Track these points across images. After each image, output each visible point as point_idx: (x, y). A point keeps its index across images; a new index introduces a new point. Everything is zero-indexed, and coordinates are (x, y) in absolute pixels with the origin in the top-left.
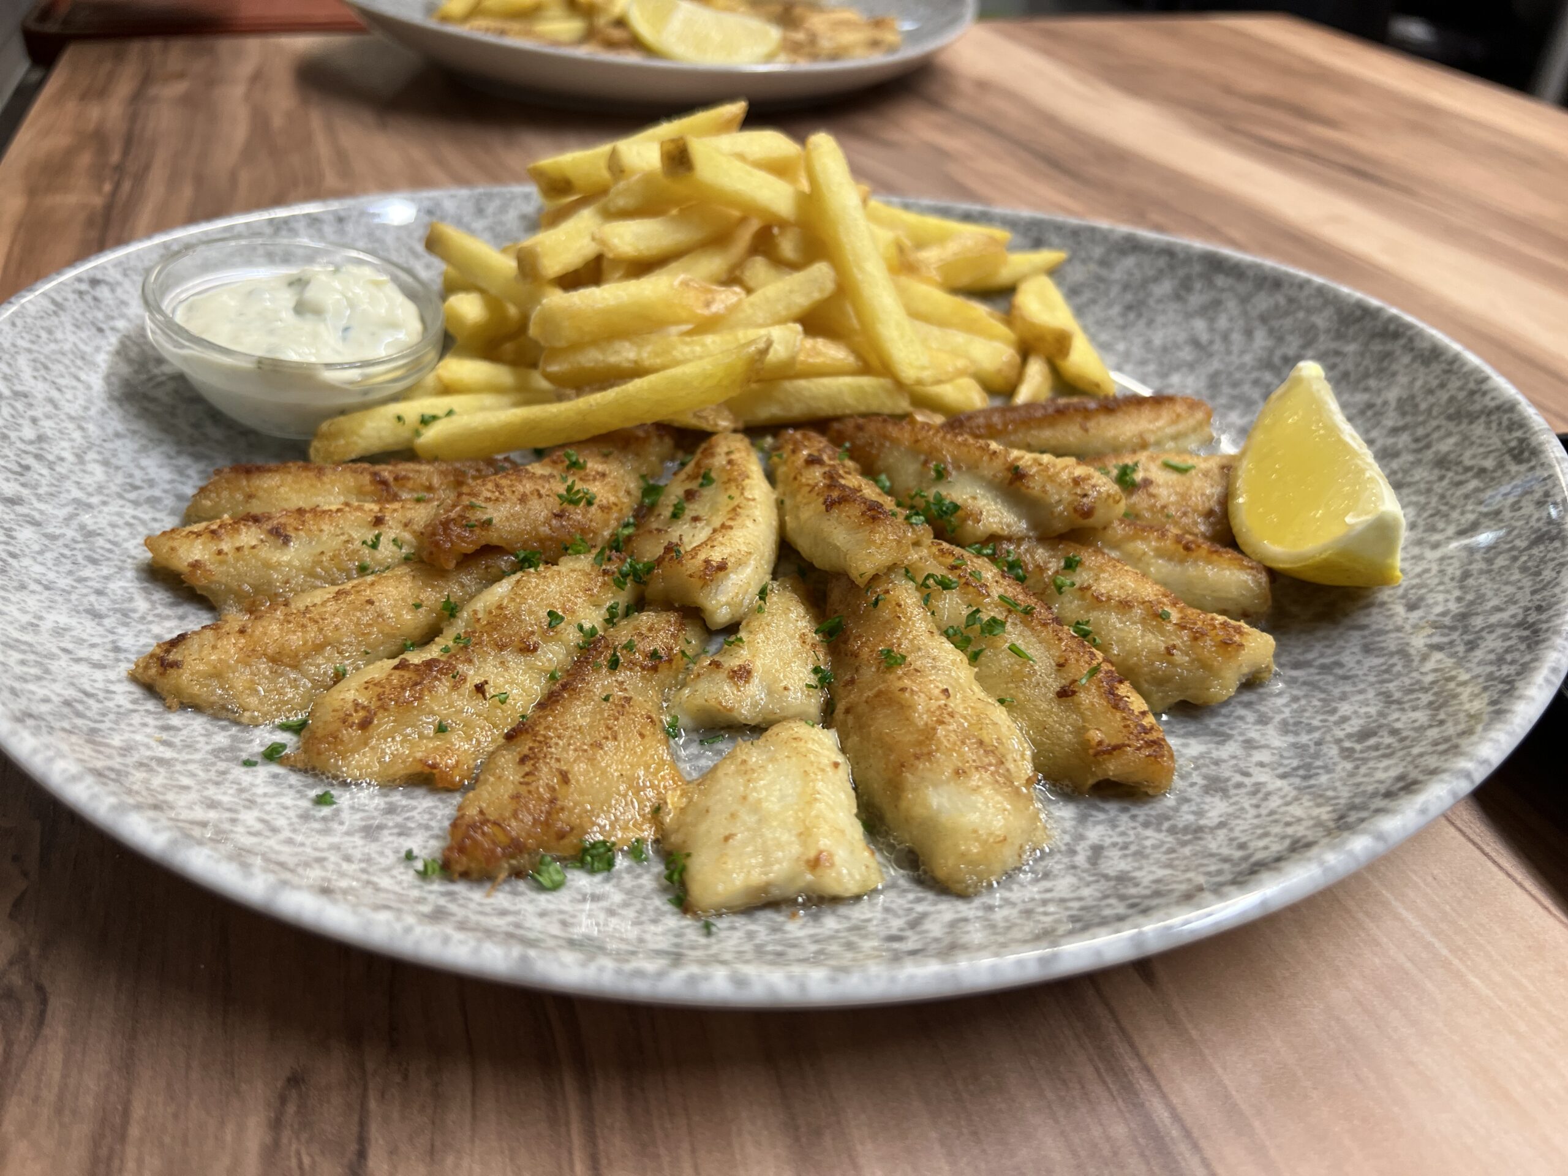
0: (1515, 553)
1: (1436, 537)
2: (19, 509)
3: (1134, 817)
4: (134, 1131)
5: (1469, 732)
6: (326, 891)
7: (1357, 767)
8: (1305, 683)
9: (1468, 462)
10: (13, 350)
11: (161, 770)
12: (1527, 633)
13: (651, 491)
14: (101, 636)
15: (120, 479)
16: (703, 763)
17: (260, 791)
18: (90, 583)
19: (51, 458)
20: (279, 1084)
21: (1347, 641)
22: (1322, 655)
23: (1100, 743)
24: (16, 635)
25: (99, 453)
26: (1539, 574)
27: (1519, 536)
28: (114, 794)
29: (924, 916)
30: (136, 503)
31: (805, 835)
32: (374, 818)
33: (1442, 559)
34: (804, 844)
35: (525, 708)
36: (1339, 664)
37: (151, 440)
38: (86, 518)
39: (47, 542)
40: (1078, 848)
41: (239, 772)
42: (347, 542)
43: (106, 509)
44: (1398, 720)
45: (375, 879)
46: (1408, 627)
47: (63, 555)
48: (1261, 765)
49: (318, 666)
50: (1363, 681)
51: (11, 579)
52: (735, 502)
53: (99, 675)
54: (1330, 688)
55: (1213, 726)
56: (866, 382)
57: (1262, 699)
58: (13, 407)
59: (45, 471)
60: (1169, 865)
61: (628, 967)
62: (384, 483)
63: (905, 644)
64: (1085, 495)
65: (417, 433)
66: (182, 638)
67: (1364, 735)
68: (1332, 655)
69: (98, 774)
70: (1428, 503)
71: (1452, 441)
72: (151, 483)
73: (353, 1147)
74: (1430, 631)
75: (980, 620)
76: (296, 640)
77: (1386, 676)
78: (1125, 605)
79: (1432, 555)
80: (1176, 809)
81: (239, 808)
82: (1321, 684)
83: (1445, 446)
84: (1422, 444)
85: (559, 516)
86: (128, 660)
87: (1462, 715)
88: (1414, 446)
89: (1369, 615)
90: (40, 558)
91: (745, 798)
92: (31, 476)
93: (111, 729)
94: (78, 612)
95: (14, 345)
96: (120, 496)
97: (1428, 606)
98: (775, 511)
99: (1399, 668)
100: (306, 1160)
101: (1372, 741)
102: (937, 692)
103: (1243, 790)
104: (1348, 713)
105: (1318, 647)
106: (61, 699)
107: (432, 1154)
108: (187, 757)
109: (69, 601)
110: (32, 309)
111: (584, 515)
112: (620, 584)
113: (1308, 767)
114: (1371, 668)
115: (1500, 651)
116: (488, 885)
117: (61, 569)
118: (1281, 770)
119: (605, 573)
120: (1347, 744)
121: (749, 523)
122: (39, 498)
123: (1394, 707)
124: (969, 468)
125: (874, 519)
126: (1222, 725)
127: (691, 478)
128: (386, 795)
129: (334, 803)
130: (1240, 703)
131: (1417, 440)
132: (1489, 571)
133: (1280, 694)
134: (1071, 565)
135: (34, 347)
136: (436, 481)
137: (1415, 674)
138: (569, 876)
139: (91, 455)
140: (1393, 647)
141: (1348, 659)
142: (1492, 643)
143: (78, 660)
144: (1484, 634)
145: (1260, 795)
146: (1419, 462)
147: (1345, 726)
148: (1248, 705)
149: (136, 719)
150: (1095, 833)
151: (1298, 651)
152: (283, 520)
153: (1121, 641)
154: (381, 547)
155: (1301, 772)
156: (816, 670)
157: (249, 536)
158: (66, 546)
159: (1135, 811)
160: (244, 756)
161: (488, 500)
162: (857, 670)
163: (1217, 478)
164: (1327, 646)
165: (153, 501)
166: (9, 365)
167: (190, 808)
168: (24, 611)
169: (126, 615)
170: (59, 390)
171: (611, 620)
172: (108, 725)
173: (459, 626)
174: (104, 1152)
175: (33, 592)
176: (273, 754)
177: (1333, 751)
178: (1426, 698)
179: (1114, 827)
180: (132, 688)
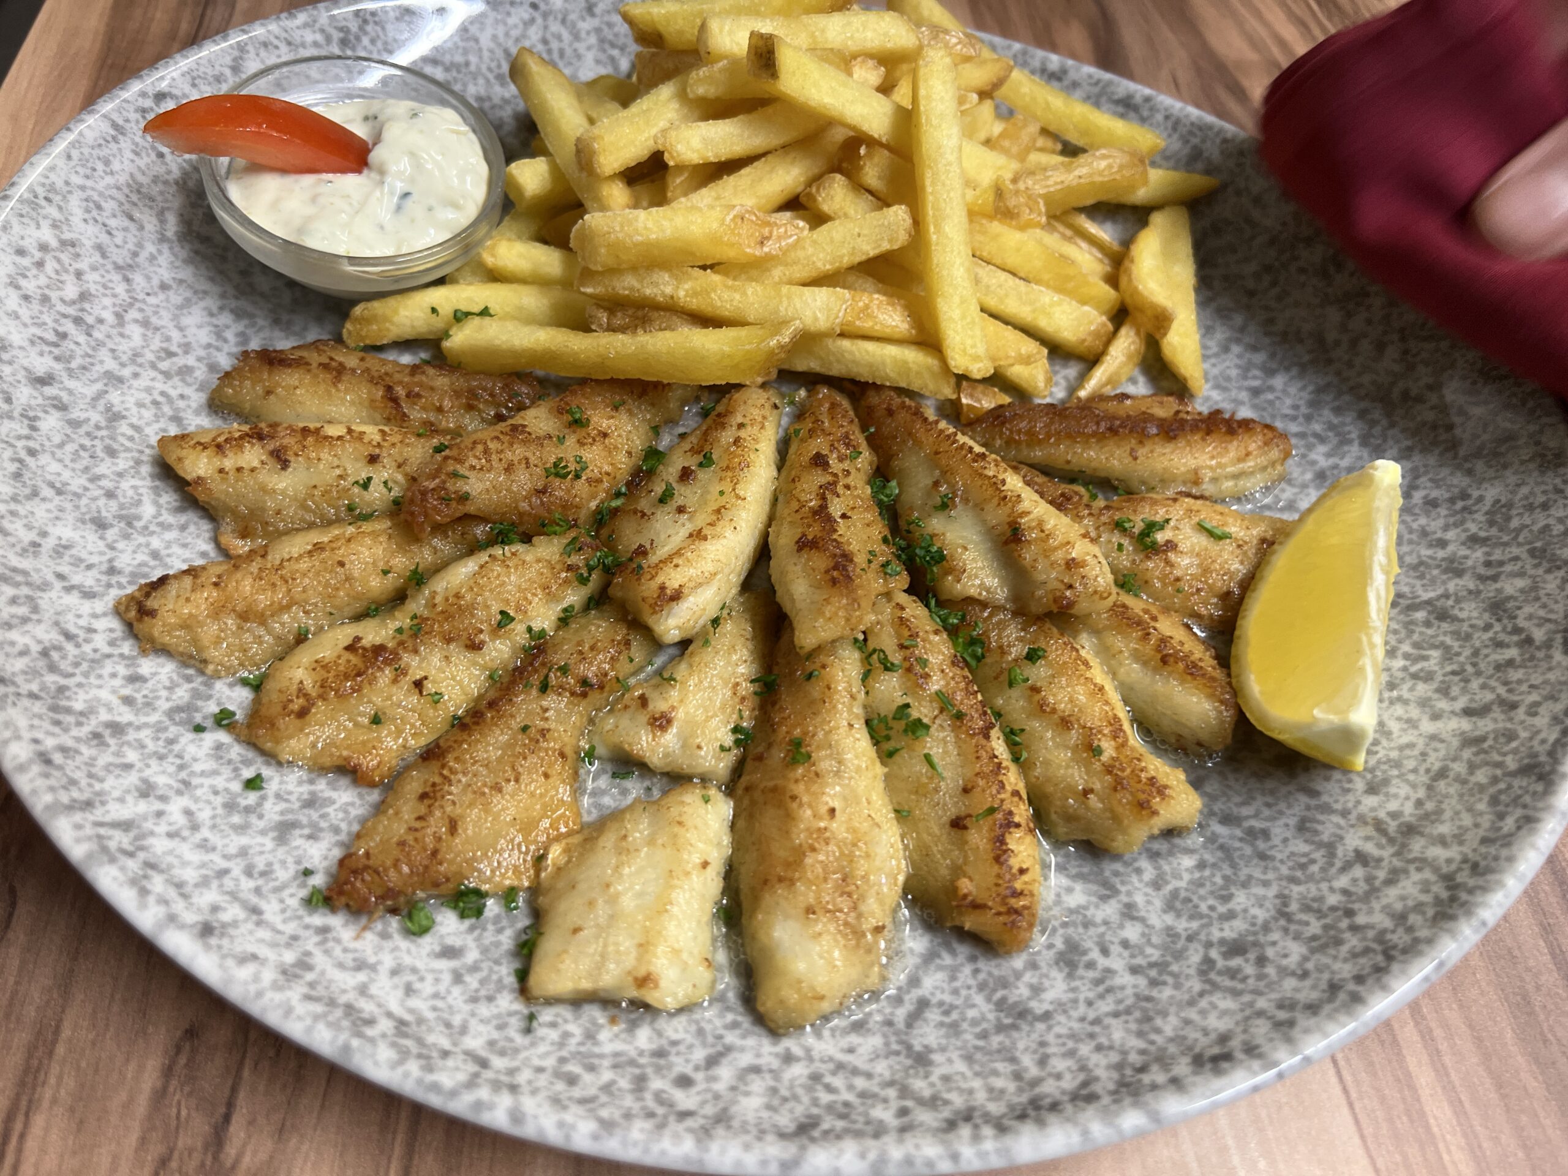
0: (1499, 772)
1: (1442, 704)
2: (49, 391)
3: (976, 971)
4: (60, 1050)
5: (1313, 1008)
6: (206, 930)
7: (1201, 994)
8: (1222, 847)
9: (1521, 622)
10: (66, 189)
11: (112, 741)
12: (1445, 895)
13: (653, 456)
14: (102, 553)
15: (156, 343)
16: (607, 801)
17: (198, 767)
18: (105, 483)
19: (90, 320)
20: (179, 1033)
21: (1290, 806)
22: (1256, 816)
23: (965, 896)
24: (15, 561)
25: (141, 310)
26: (1501, 816)
27: (1515, 751)
28: (52, 789)
29: (729, 1049)
30: (167, 375)
31: (644, 947)
32: (291, 811)
33: (1433, 737)
34: (640, 959)
35: (458, 708)
36: (1265, 834)
37: (196, 292)
38: (114, 397)
39: (69, 431)
40: (907, 998)
41: (187, 737)
42: (341, 477)
43: (136, 383)
44: (1274, 943)
45: (263, 905)
46: (1353, 817)
47: (83, 447)
48: (1125, 944)
49: (283, 624)
50: (1275, 869)
51: (24, 485)
52: (722, 501)
53: (86, 607)
54: (1242, 863)
55: (1107, 873)
56: (912, 356)
57: (1171, 853)
58: (58, 260)
59: (82, 339)
60: (969, 1059)
61: (430, 1078)
62: (395, 400)
63: (821, 734)
64: (1070, 587)
65: (446, 334)
66: (163, 580)
67: (1235, 948)
68: (1266, 819)
69: (46, 760)
70: (1458, 654)
71: (1520, 583)
72: (187, 348)
73: (222, 1110)
74: (1370, 831)
75: (908, 716)
76: (263, 600)
77: (1299, 874)
78: (1065, 723)
79: (1428, 727)
80: (1018, 975)
81: (171, 793)
82: (1237, 854)
83: (1511, 586)
84: (1492, 572)
85: (542, 492)
86: (120, 586)
87: (1326, 976)
88: (1482, 570)
89: (1327, 779)
90: (59, 453)
91: (608, 886)
92: (68, 345)
93: (80, 685)
94: (83, 522)
95: (67, 183)
96: (153, 366)
97: (1387, 795)
98: (767, 508)
99: (1314, 868)
100: (184, 1113)
101: (1236, 962)
102: (823, 810)
103: (1091, 974)
104: (1238, 908)
105: (1259, 802)
106: (39, 648)
107: (281, 1132)
108: (144, 719)
109: (77, 507)
110: (90, 136)
111: (568, 491)
112: (583, 581)
113: (1161, 966)
114: (1293, 854)
115: (1410, 903)
116: (364, 920)
117: (79, 466)
118: (1139, 961)
119: (569, 568)
120: (1214, 954)
121: (728, 533)
122: (70, 372)
123: (1282, 922)
124: (976, 505)
125: (834, 582)
126: (1116, 874)
127: (694, 451)
128: (311, 782)
129: (261, 788)
130: (1148, 850)
131: (1488, 564)
132: (1464, 782)
133: (1189, 851)
134: (1032, 656)
135: (89, 183)
136: (447, 404)
137: (1324, 886)
138: (439, 918)
139: (133, 314)
140: (1325, 837)
141: (1278, 831)
142: (1409, 888)
143: (69, 589)
144: (1412, 868)
145: (1101, 989)
146: (1475, 594)
147: (1226, 925)
148: (1154, 856)
149: (108, 668)
150: (933, 982)
151: (1237, 799)
152: (285, 441)
153: (1047, 763)
154: (371, 488)
155: (1153, 973)
156: (736, 730)
157: (252, 455)
158: (88, 434)
159: (982, 964)
160: (198, 718)
161: (473, 468)
162: (770, 746)
163: (1251, 553)
164: (1268, 805)
165: (184, 372)
166: (60, 208)
167: (121, 800)
168: (29, 527)
169: (130, 524)
170: (109, 233)
171: (564, 621)
172: (79, 679)
173: (417, 605)
174: (35, 1062)
175: (44, 500)
176: (223, 720)
177: (1195, 957)
178: (1315, 927)
179: (953, 978)
180: (115, 624)
